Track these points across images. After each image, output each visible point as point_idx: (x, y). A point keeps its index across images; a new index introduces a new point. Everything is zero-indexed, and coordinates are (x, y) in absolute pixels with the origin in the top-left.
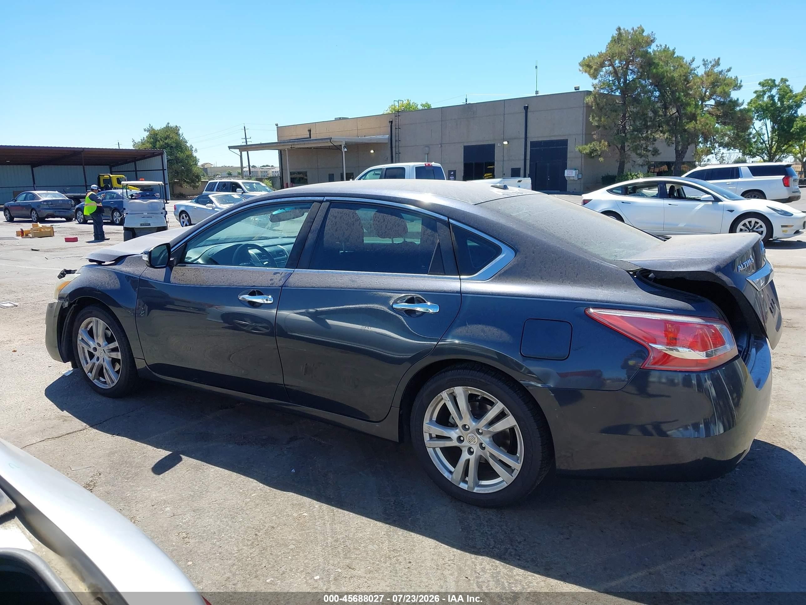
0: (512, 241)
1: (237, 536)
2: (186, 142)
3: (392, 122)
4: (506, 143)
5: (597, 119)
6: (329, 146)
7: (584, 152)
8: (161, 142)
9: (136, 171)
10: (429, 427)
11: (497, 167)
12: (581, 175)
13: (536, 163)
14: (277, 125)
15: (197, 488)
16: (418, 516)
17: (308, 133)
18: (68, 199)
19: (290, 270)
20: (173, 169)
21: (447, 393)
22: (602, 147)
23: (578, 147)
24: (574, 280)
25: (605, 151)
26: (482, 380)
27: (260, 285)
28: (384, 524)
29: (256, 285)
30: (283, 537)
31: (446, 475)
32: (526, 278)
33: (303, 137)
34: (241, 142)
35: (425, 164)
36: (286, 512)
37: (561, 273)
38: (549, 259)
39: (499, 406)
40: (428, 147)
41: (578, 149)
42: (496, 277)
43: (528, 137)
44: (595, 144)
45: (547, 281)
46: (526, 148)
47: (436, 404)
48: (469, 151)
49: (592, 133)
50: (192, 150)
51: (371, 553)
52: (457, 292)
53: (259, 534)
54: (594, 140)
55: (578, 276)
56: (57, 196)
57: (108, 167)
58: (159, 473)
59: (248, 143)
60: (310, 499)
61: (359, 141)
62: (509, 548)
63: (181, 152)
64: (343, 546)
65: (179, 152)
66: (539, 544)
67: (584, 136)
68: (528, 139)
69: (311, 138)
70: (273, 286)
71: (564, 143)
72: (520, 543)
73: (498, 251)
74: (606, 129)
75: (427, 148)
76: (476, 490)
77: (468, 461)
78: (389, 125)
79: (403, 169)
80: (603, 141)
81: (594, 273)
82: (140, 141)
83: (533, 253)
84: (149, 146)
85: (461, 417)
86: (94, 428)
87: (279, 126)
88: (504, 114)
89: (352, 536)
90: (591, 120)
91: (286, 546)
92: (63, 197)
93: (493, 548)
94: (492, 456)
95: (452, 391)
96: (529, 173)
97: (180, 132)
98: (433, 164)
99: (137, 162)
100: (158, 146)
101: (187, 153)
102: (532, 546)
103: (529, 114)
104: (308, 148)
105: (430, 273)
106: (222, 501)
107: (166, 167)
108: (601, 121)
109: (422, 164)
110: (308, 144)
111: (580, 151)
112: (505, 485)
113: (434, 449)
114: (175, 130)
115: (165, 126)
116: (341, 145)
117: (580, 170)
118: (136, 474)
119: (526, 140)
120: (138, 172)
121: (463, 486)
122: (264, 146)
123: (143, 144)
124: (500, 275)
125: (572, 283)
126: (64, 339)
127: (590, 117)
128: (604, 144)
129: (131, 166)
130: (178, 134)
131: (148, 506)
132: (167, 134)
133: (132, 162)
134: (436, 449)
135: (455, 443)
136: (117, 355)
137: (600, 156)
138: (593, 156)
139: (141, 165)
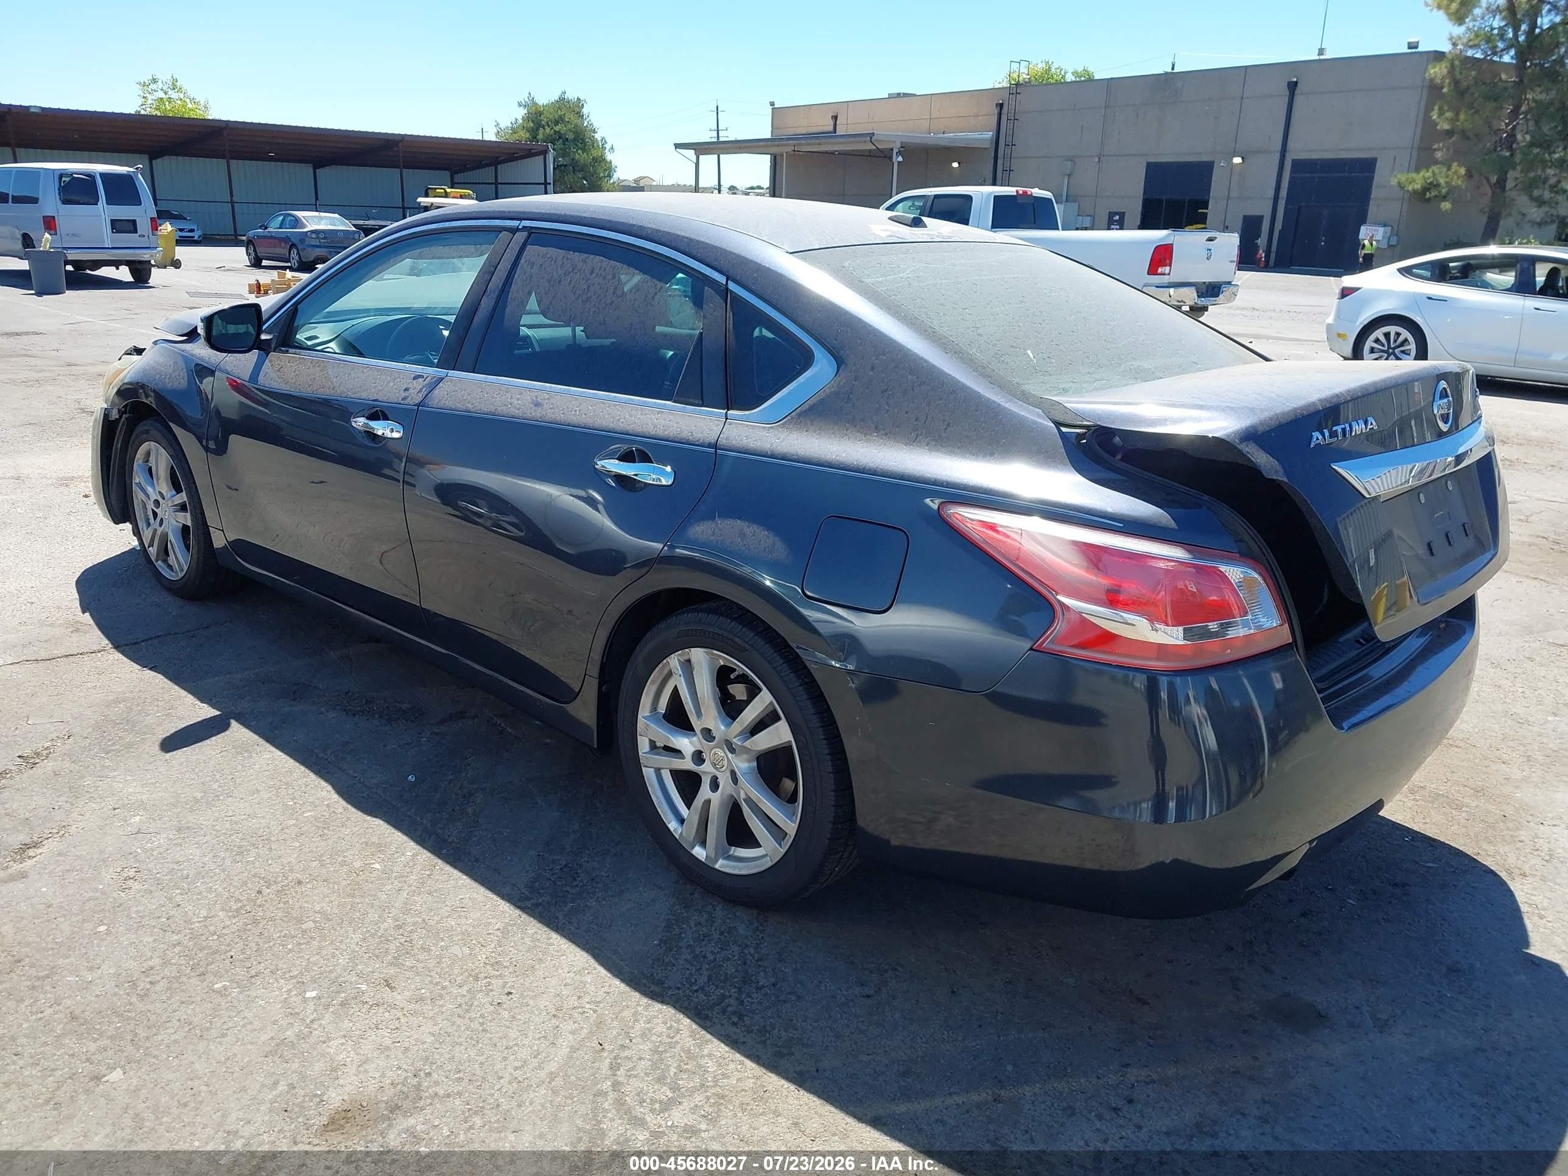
0: (836, 340)
1: (224, 888)
2: (594, 131)
3: (1001, 106)
4: (1237, 160)
5: (1449, 114)
6: (870, 151)
7: (1410, 188)
8: (548, 130)
9: (496, 183)
10: (647, 725)
11: (1213, 210)
12: (1395, 238)
13: (1299, 208)
14: (772, 104)
15: (215, 786)
16: (592, 903)
17: (832, 123)
18: (354, 229)
19: (442, 372)
20: (565, 184)
21: (679, 660)
22: (1452, 179)
23: (1398, 176)
24: (940, 436)
25: (1457, 187)
26: (737, 640)
27: (385, 399)
28: (512, 908)
29: (380, 399)
30: (306, 905)
31: (673, 825)
32: (847, 425)
33: (820, 129)
34: (708, 137)
35: (1017, 192)
36: (344, 857)
37: (916, 420)
38: (900, 386)
39: (764, 699)
40: (1073, 161)
41: (1396, 180)
42: (792, 418)
43: (1288, 148)
44: (1437, 171)
45: (886, 434)
46: (1281, 174)
47: (661, 679)
48: (1156, 173)
49: (1434, 147)
50: (604, 148)
51: (446, 962)
52: (710, 445)
53: (265, 891)
54: (1436, 162)
55: (948, 429)
56: (337, 222)
57: (447, 173)
58: (167, 751)
59: (721, 139)
60: (405, 838)
61: (930, 142)
62: (730, 996)
63: (584, 150)
64: (402, 941)
65: (580, 151)
66: (799, 997)
67: (1415, 153)
68: (1287, 155)
69: (835, 132)
70: (406, 402)
71: (1368, 166)
72: (759, 989)
73: (806, 360)
74: (1468, 138)
75: (1069, 164)
76: (721, 865)
77: (708, 802)
78: (996, 111)
79: (968, 198)
80: (1455, 164)
81: (983, 425)
82: (510, 125)
83: (872, 369)
84: (524, 135)
85: (699, 714)
86: (119, 651)
87: (776, 106)
88: (1242, 98)
89: (433, 923)
90: (1435, 117)
91: (300, 921)
92: (346, 225)
93: (696, 991)
94: (749, 801)
95: (686, 658)
96: (1280, 228)
97: (585, 111)
98: (1036, 192)
99: (499, 166)
100: (540, 136)
101: (595, 153)
102: (781, 998)
103: (1298, 100)
104: (826, 152)
105: (676, 399)
106: (243, 817)
107: (550, 180)
108: (1458, 121)
109: (1010, 191)
110: (828, 143)
111: (1401, 186)
112: (768, 863)
113: (658, 771)
114: (575, 108)
115: (557, 98)
116: (892, 149)
117: (1396, 228)
118: (129, 746)
119: (1284, 156)
120: (499, 186)
121: (699, 852)
122: (741, 145)
123: (514, 131)
124: (800, 415)
125: (933, 443)
126: (115, 479)
127: (1433, 110)
128: (1456, 172)
129: (487, 174)
130: (580, 115)
131: (105, 809)
132: (560, 113)
133: (491, 165)
134: (662, 771)
135: (687, 764)
136: (185, 517)
137: (1444, 198)
138: (1429, 199)
139: (507, 172)
